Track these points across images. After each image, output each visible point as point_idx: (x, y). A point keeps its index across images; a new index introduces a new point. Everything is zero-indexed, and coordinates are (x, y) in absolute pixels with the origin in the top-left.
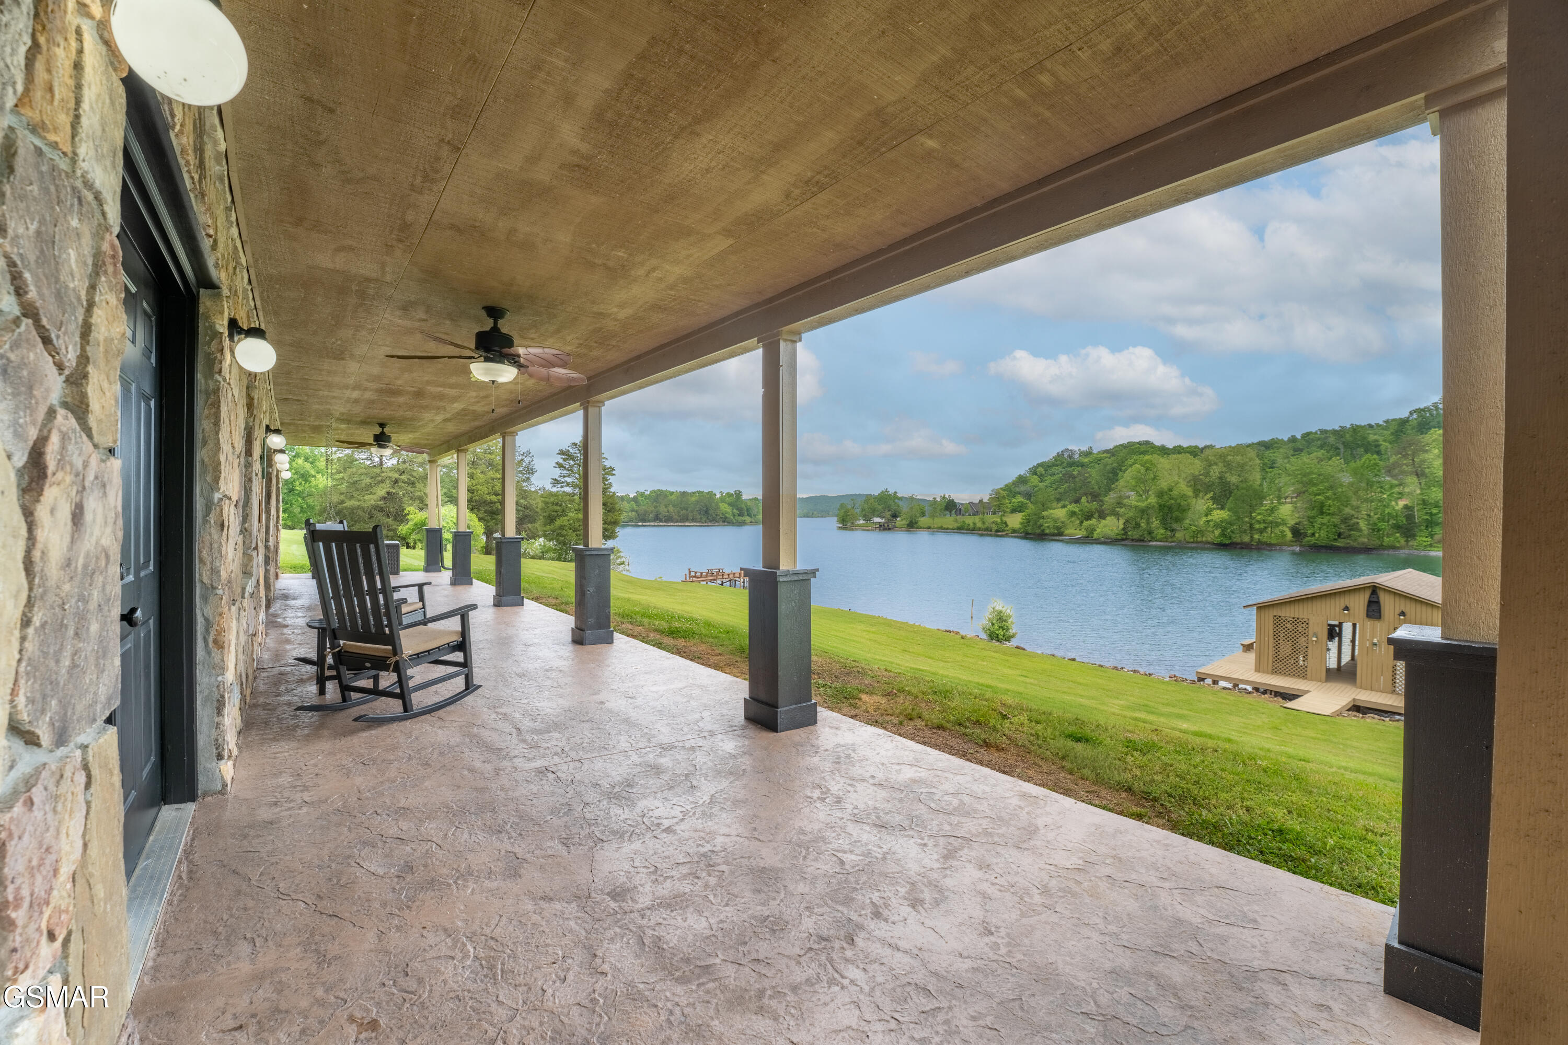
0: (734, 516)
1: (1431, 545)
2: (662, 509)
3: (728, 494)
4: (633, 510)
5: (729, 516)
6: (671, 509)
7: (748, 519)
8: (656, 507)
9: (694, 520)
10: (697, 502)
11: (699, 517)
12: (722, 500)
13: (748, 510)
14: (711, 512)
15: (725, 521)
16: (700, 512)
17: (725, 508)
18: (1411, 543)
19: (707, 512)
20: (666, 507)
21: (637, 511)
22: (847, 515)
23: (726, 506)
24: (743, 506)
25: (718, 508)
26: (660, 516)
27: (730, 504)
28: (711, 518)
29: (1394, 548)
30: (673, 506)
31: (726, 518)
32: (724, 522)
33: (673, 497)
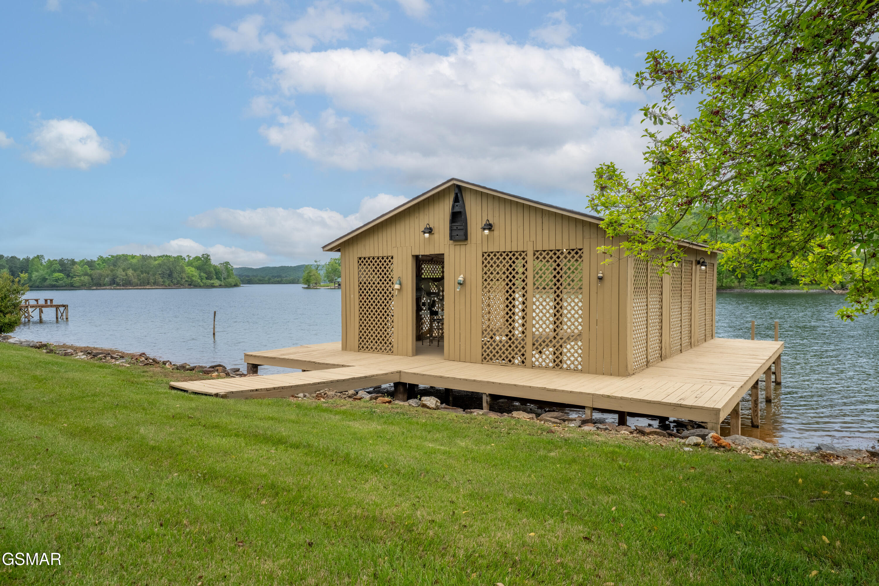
0: (201, 279)
1: (756, 285)
2: (120, 273)
3: (196, 258)
4: (86, 274)
5: (196, 279)
6: (130, 272)
7: (217, 282)
8: (112, 271)
9: (155, 283)
10: (160, 265)
11: (161, 280)
12: (190, 264)
13: (217, 273)
14: (175, 275)
15: (192, 284)
16: (163, 275)
17: (191, 271)
18: (742, 284)
19: (170, 275)
20: (124, 270)
21: (90, 276)
22: (310, 276)
23: (193, 269)
24: (212, 269)
25: (183, 271)
26: (117, 280)
27: (198, 268)
28: (175, 281)
29: (731, 288)
30: (135, 270)
31: (192, 281)
32: (190, 285)
33: (134, 261)
